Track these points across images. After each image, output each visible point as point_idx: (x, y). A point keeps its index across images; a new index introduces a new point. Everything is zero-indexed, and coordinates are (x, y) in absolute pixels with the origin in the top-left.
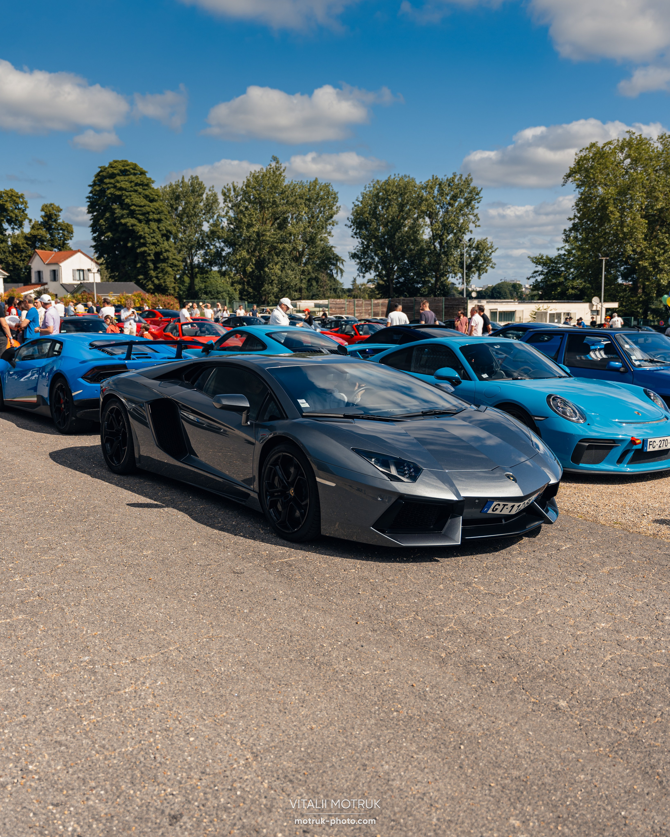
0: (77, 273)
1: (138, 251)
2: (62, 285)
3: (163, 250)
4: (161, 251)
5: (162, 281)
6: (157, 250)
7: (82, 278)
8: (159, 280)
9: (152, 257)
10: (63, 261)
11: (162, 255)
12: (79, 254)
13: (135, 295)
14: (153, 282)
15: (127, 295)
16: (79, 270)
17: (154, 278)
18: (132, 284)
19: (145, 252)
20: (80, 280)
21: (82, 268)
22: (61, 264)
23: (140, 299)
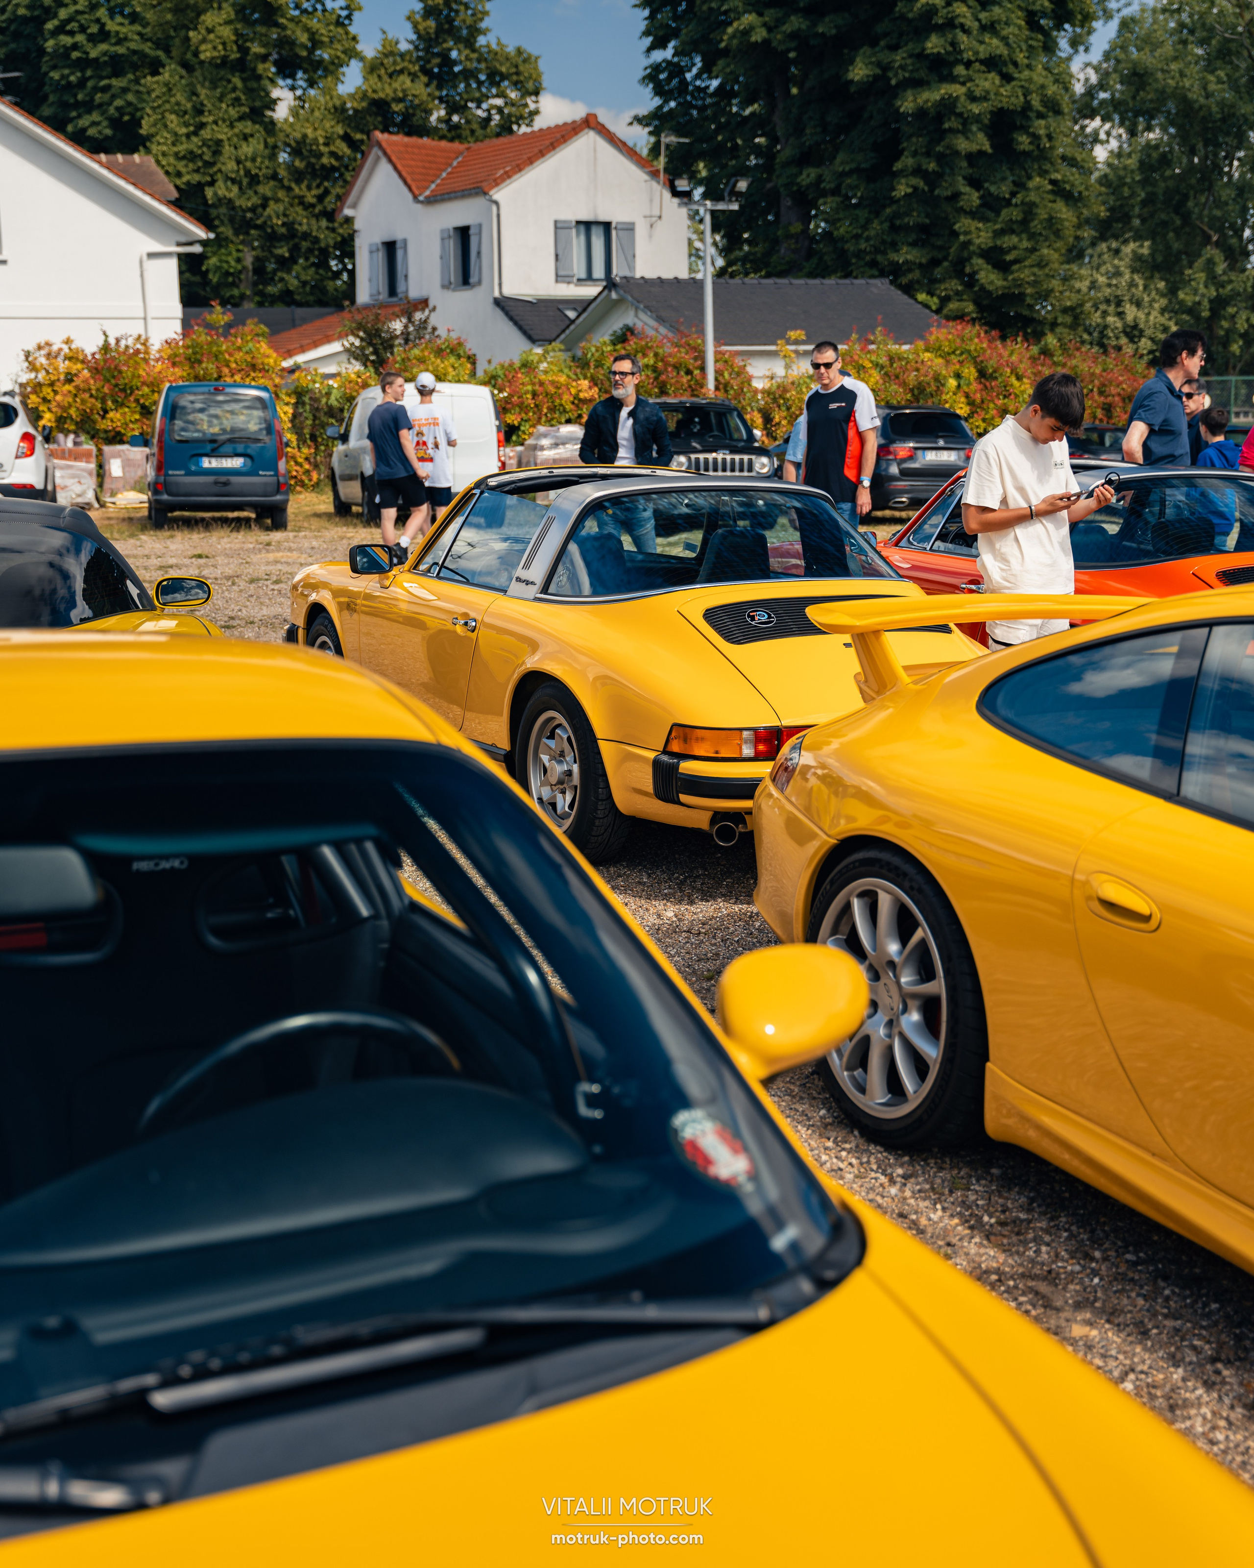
0: (577, 244)
1: (908, 104)
2: (504, 304)
3: (1036, 101)
4: (1027, 107)
5: (1024, 274)
6: (1005, 103)
7: (599, 271)
8: (1003, 267)
9: (981, 142)
10: (508, 176)
11: (1025, 129)
12: (589, 139)
13: (936, 350)
14: (970, 281)
15: (894, 347)
16: (587, 226)
17: (978, 262)
18: (881, 286)
19: (948, 106)
20: (589, 278)
21: (603, 218)
22: (498, 194)
23: (970, 372)
